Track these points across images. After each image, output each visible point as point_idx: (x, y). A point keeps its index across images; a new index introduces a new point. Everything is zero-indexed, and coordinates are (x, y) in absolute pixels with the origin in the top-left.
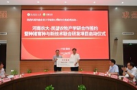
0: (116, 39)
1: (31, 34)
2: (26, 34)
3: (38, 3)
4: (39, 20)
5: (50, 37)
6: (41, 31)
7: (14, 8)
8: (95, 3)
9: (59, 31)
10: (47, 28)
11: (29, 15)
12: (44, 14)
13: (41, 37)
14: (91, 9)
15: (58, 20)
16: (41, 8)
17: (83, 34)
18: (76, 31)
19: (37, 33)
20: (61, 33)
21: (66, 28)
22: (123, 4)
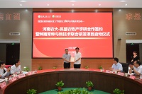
0: (120, 40)
1: (42, 34)
2: (37, 34)
3: (48, 6)
4: (49, 21)
5: (59, 37)
6: (51, 32)
7: (26, 10)
8: (100, 6)
9: (67, 32)
10: (56, 29)
11: (39, 17)
12: (53, 16)
13: (51, 37)
14: (96, 11)
15: (66, 21)
16: (51, 11)
17: (89, 34)
18: (82, 31)
19: (47, 33)
20: (69, 34)
21: (73, 29)
22: (126, 6)
